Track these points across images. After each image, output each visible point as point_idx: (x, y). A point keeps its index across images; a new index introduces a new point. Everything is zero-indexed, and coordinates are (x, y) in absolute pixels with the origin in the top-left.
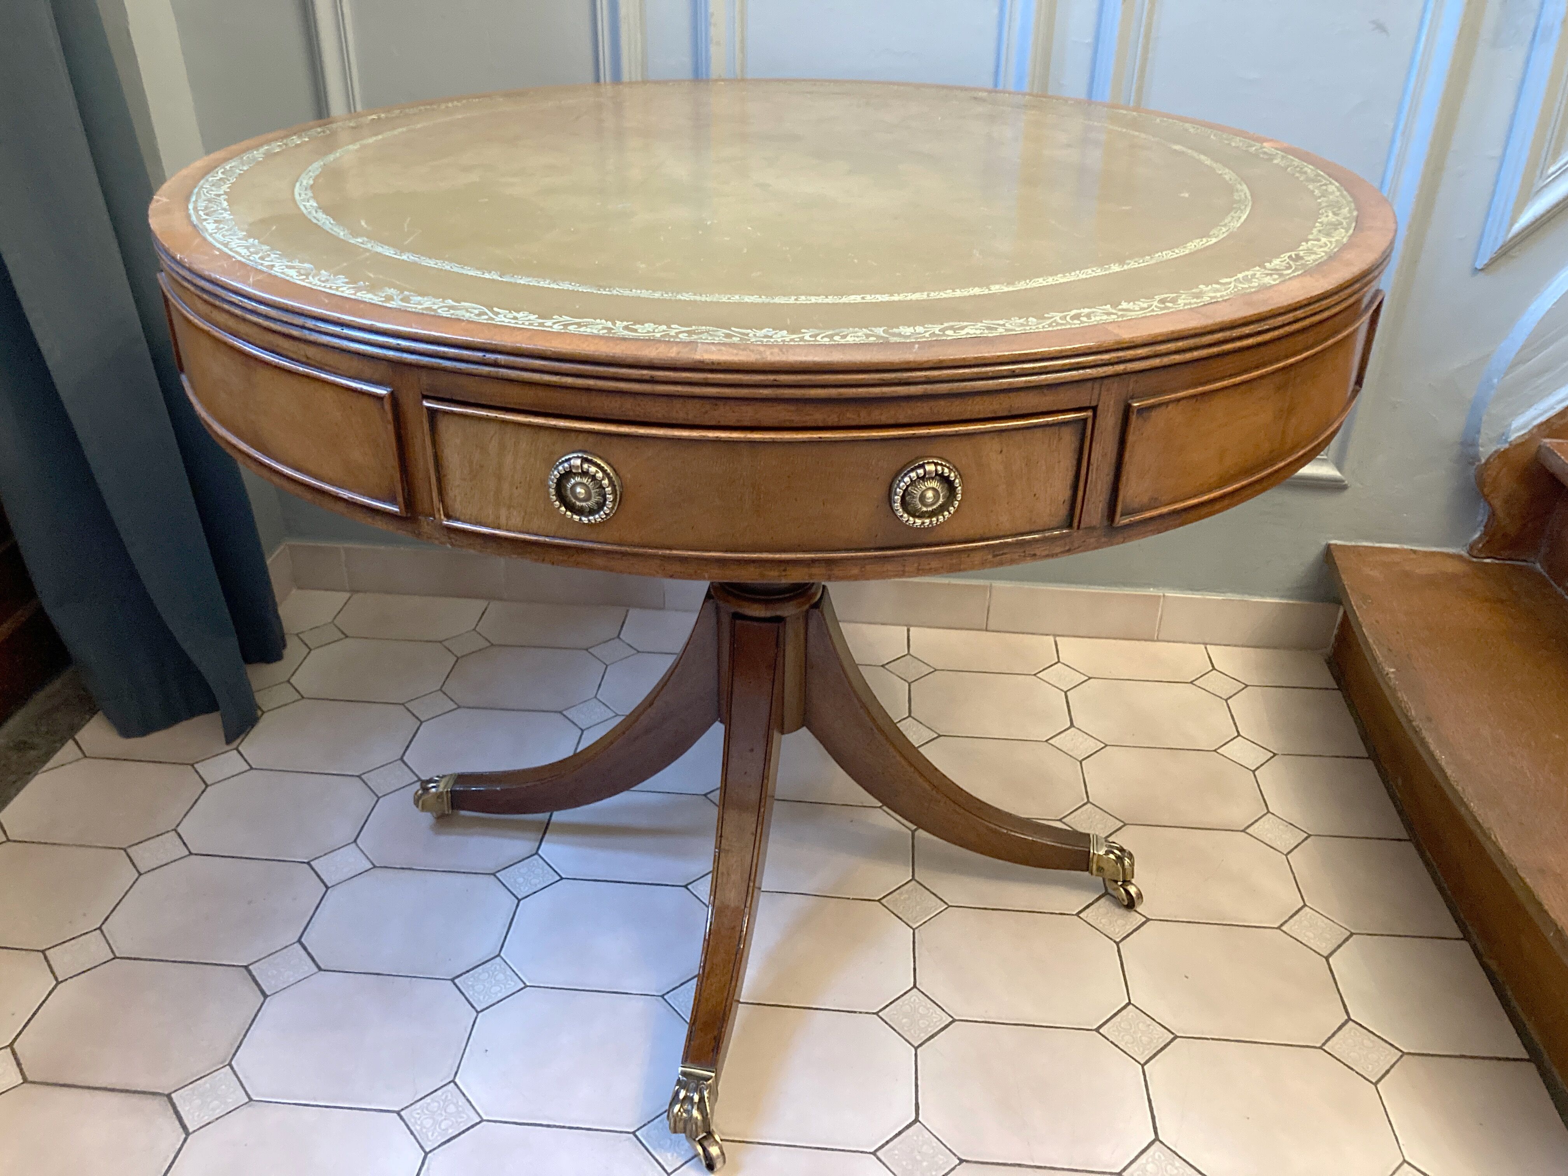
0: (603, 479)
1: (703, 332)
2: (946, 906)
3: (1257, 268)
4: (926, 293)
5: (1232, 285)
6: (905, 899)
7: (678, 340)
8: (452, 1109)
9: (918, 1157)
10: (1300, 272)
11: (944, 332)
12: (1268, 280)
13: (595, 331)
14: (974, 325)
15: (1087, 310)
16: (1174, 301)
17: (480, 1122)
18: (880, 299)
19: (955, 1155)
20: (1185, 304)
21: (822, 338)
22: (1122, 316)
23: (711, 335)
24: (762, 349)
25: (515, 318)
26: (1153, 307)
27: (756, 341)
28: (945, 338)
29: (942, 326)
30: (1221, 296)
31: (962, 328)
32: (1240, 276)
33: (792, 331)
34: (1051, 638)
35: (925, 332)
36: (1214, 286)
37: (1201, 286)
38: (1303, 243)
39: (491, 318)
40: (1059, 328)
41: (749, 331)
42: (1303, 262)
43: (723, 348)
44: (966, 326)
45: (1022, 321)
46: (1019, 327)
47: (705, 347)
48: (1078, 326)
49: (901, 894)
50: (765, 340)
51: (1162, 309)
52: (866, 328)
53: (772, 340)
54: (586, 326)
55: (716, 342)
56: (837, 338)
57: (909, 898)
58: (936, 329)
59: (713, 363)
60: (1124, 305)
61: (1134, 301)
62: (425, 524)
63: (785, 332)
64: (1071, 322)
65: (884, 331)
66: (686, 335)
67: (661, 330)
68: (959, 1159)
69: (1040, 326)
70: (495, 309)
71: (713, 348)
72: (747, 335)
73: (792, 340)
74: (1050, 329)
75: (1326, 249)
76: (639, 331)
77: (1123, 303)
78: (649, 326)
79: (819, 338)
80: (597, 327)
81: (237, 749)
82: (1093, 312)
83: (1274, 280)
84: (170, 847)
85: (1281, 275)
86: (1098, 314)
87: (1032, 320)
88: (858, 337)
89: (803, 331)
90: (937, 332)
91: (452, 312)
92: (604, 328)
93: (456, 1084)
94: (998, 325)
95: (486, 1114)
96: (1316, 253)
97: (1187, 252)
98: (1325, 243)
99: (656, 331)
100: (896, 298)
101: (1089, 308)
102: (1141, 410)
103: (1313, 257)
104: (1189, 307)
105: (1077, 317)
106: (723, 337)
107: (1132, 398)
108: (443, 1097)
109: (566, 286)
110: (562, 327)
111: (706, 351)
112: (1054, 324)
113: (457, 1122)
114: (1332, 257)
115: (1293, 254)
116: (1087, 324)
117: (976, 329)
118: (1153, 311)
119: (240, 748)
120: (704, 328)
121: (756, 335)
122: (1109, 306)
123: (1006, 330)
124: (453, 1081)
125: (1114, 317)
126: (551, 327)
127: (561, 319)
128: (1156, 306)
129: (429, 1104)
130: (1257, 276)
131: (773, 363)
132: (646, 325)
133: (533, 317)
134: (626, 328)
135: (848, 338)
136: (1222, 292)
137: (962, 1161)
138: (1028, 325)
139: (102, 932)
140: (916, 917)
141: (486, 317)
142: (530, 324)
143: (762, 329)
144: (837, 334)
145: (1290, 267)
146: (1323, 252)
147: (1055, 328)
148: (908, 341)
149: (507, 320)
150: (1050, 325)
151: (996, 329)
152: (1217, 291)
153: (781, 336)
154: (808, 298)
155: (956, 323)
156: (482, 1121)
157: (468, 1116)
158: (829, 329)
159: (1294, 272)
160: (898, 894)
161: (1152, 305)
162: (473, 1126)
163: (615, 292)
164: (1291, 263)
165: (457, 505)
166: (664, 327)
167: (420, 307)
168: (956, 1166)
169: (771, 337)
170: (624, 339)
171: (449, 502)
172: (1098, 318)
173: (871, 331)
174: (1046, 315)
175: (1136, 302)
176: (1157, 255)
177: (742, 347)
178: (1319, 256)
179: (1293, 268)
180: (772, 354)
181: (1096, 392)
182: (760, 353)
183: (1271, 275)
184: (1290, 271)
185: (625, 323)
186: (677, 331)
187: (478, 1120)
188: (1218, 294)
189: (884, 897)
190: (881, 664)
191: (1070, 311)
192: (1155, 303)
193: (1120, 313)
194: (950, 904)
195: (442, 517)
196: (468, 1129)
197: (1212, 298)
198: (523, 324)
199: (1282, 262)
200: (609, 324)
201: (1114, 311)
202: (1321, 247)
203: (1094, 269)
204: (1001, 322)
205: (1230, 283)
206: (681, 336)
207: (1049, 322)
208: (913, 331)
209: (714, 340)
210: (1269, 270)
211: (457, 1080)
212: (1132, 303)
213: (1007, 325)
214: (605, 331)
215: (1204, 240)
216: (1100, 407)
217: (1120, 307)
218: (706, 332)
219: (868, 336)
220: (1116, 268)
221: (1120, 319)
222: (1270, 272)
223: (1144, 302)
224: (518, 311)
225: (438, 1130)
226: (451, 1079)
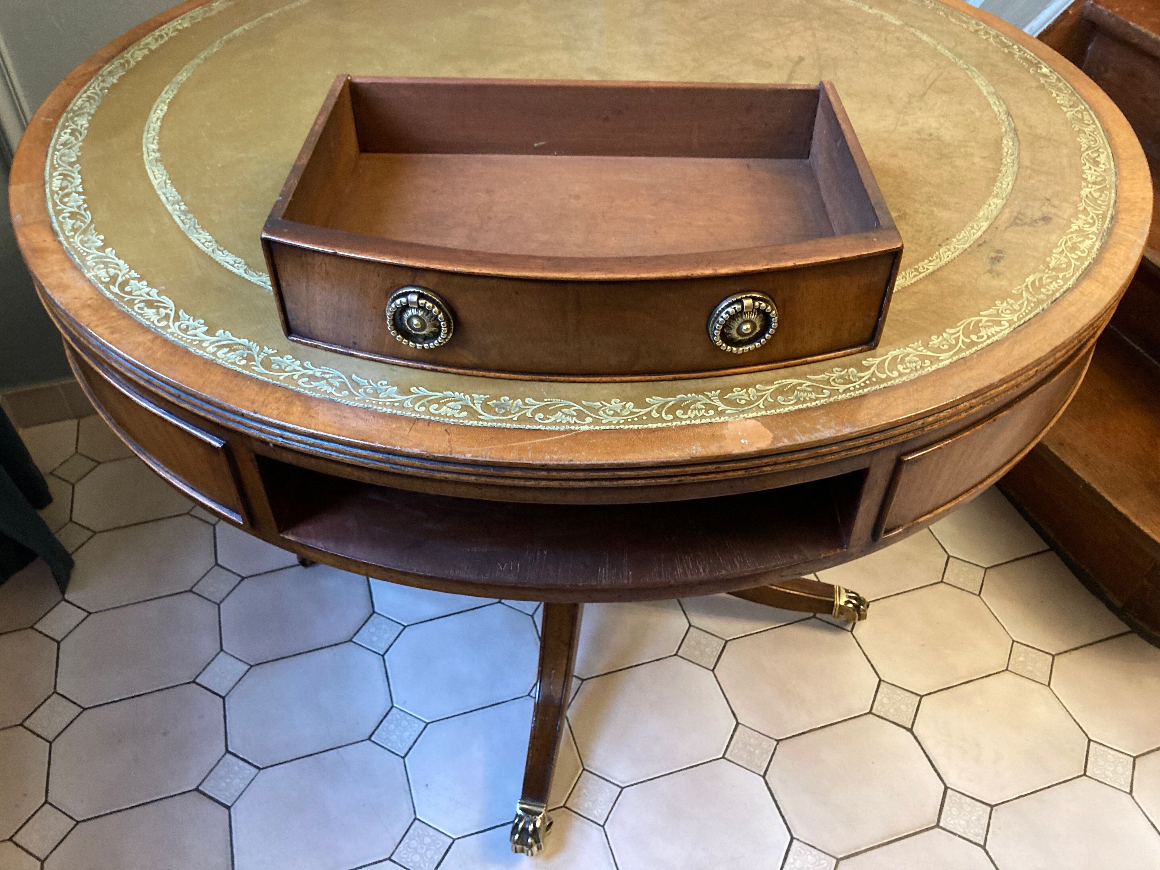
8: (427, 840)
93: (419, 820)
95: (454, 834)
108: (416, 834)
113: (437, 848)
124: (416, 819)
129: (408, 843)
156: (454, 840)
157: (443, 841)
162: (450, 847)
187: (451, 841)
196: (448, 850)
211: (418, 817)
225: (427, 860)
226: (413, 817)
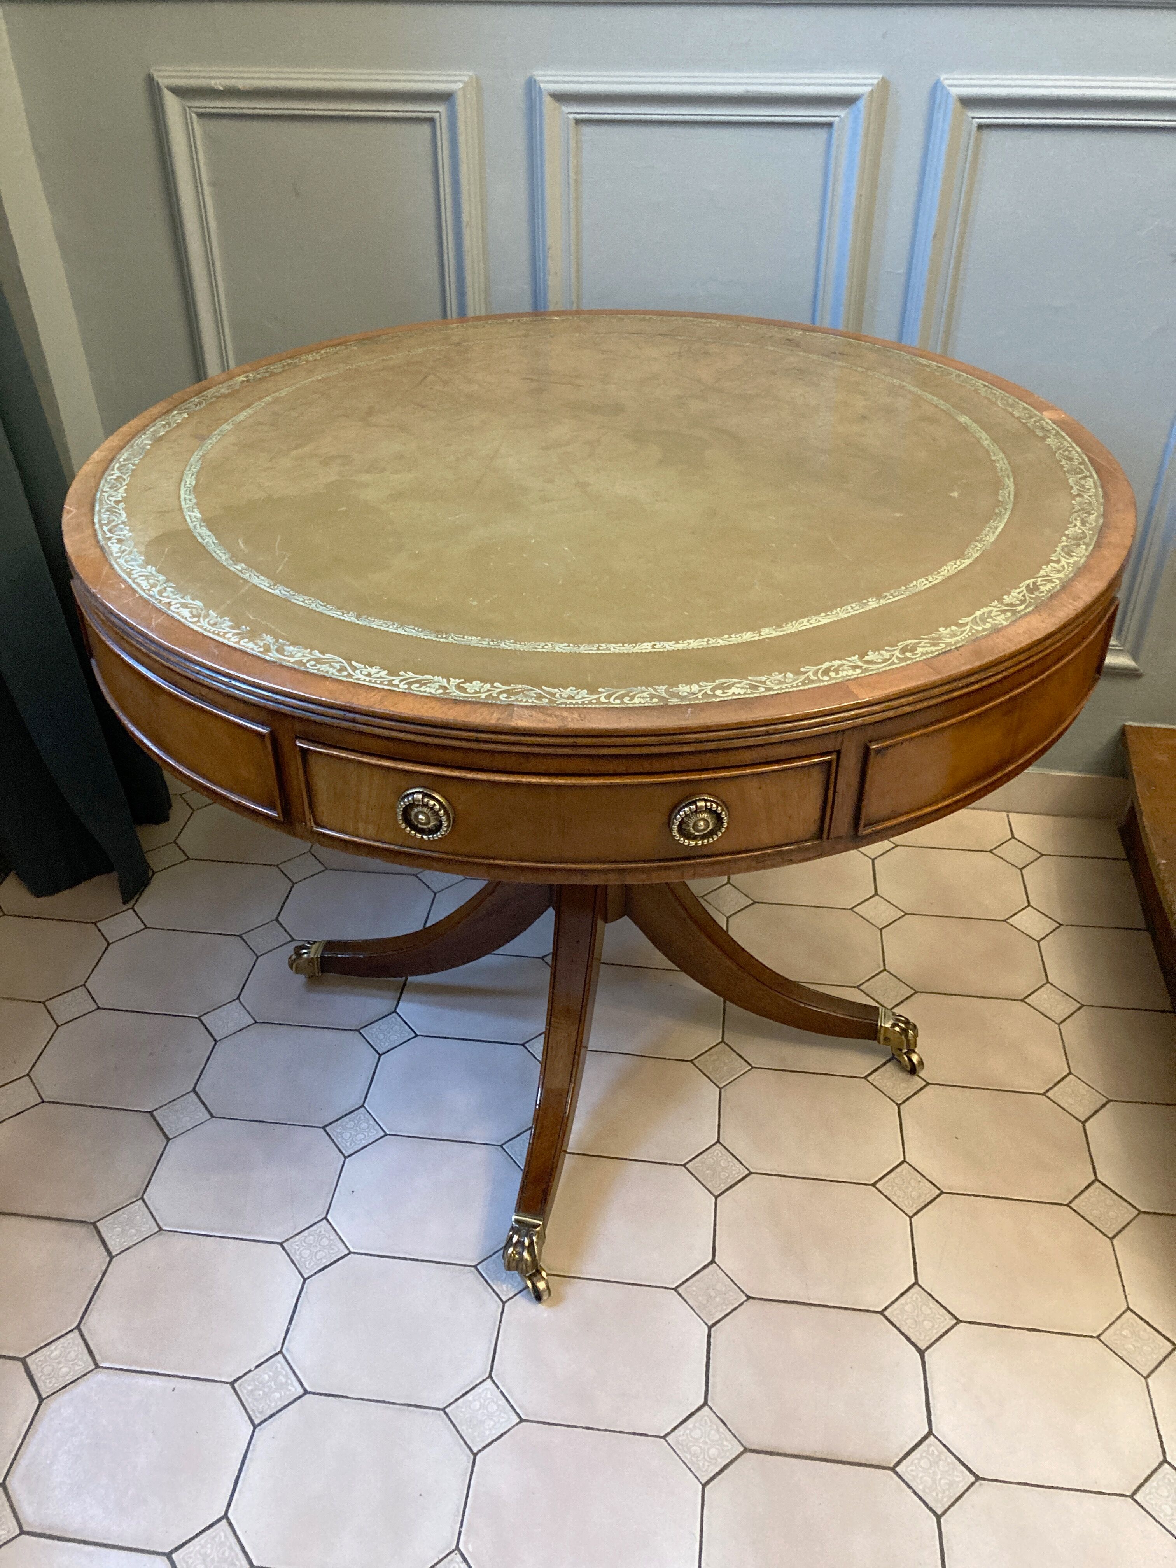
0: (440, 810)
1: (518, 693)
2: (750, 1067)
3: (996, 603)
4: (706, 640)
5: (968, 628)
6: (714, 1060)
7: (499, 702)
8: (325, 1242)
10: (1031, 609)
11: (714, 692)
12: (1002, 620)
13: (433, 691)
14: (739, 683)
15: (837, 663)
16: (913, 650)
17: (348, 1254)
18: (668, 648)
19: (745, 1293)
20: (923, 654)
21: (615, 699)
22: (866, 670)
23: (526, 696)
24: (565, 714)
25: (369, 675)
26: (894, 658)
27: (562, 704)
28: (714, 700)
29: (714, 684)
30: (955, 643)
31: (729, 687)
32: (978, 613)
33: (593, 691)
35: (700, 691)
36: (953, 628)
37: (941, 629)
38: (1044, 567)
39: (350, 676)
40: (810, 686)
41: (557, 690)
42: (1037, 593)
43: (534, 713)
44: (733, 685)
45: (780, 677)
46: (777, 684)
47: (521, 711)
48: (826, 683)
49: (711, 1055)
50: (568, 702)
51: (901, 660)
52: (651, 687)
53: (574, 702)
54: (425, 684)
55: (529, 704)
56: (626, 700)
57: (717, 1059)
58: (708, 687)
59: (525, 730)
60: (871, 656)
61: (878, 650)
62: (298, 828)
63: (586, 691)
64: (821, 678)
65: (666, 691)
66: (505, 695)
67: (486, 690)
68: (747, 1296)
69: (794, 684)
70: (353, 663)
71: (526, 713)
72: (554, 695)
73: (590, 702)
74: (802, 688)
75: (1061, 575)
76: (468, 690)
77: (870, 653)
78: (477, 684)
79: (612, 700)
80: (434, 685)
81: (133, 909)
82: (841, 665)
83: (1006, 619)
84: (83, 1001)
85: (1014, 612)
86: (846, 668)
87: (789, 675)
88: (644, 698)
89: (600, 690)
90: (709, 692)
91: (319, 666)
92: (441, 687)
93: (328, 1221)
94: (761, 682)
95: (353, 1247)
96: (1050, 581)
97: (940, 579)
98: (1063, 566)
99: (482, 691)
100: (681, 646)
101: (840, 659)
102: (878, 751)
103: (1049, 586)
104: (924, 657)
105: (826, 672)
106: (536, 698)
107: (870, 741)
108: (318, 1232)
109: (411, 631)
110: (406, 686)
111: (521, 717)
112: (807, 682)
113: (329, 1253)
114: (1065, 586)
115: (1031, 581)
116: (834, 681)
117: (741, 688)
118: (893, 663)
119: (136, 908)
120: (520, 686)
121: (562, 695)
122: (857, 656)
123: (767, 689)
124: (326, 1218)
125: (858, 671)
126: (398, 686)
127: (407, 676)
128: (897, 657)
129: (306, 1237)
130: (992, 615)
131: (573, 730)
132: (474, 683)
133: (384, 673)
134: (458, 687)
135: (636, 700)
136: (957, 636)
138: (785, 682)
139: (30, 1078)
140: (723, 1077)
141: (345, 673)
142: (382, 683)
143: (566, 688)
144: (627, 695)
145: (1023, 602)
146: (1059, 579)
147: (806, 687)
148: (684, 703)
149: (363, 678)
150: (804, 683)
151: (756, 688)
152: (954, 635)
153: (583, 696)
154: (609, 646)
155: (727, 680)
156: (350, 1253)
157: (339, 1249)
158: (619, 687)
159: (1025, 609)
160: (709, 1055)
161: (893, 655)
162: (342, 1258)
163: (450, 640)
164: (1027, 595)
165: (325, 818)
166: (489, 685)
167: (292, 660)
168: (743, 1302)
169: (573, 698)
170: (456, 702)
171: (318, 815)
172: (844, 673)
173: (655, 690)
174: (802, 670)
175: (881, 652)
176: (912, 585)
177: (549, 712)
178: (1053, 585)
179: (1028, 602)
180: (572, 720)
181: (840, 739)
182: (564, 718)
183: (1004, 612)
184: (1022, 607)
185: (458, 681)
186: (499, 690)
187: (347, 1252)
188: (953, 640)
189: (696, 1058)
191: (822, 664)
192: (897, 653)
193: (865, 666)
194: (754, 1065)
195: (313, 824)
196: (338, 1260)
197: (947, 644)
198: (375, 682)
199: (1019, 593)
200: (444, 682)
201: (860, 664)
202: (1059, 571)
203: (853, 605)
204: (763, 679)
205: (966, 624)
206: (501, 697)
207: (802, 678)
208: (689, 691)
209: (527, 701)
210: (1007, 605)
211: (329, 1217)
212: (877, 653)
213: (768, 683)
214: (441, 691)
215: (958, 562)
216: (843, 750)
217: (867, 658)
218: (522, 692)
219: (652, 697)
220: (873, 604)
221: (863, 675)
222: (1006, 608)
223: (887, 651)
224: (371, 666)
225: (314, 1259)
226: (324, 1216)
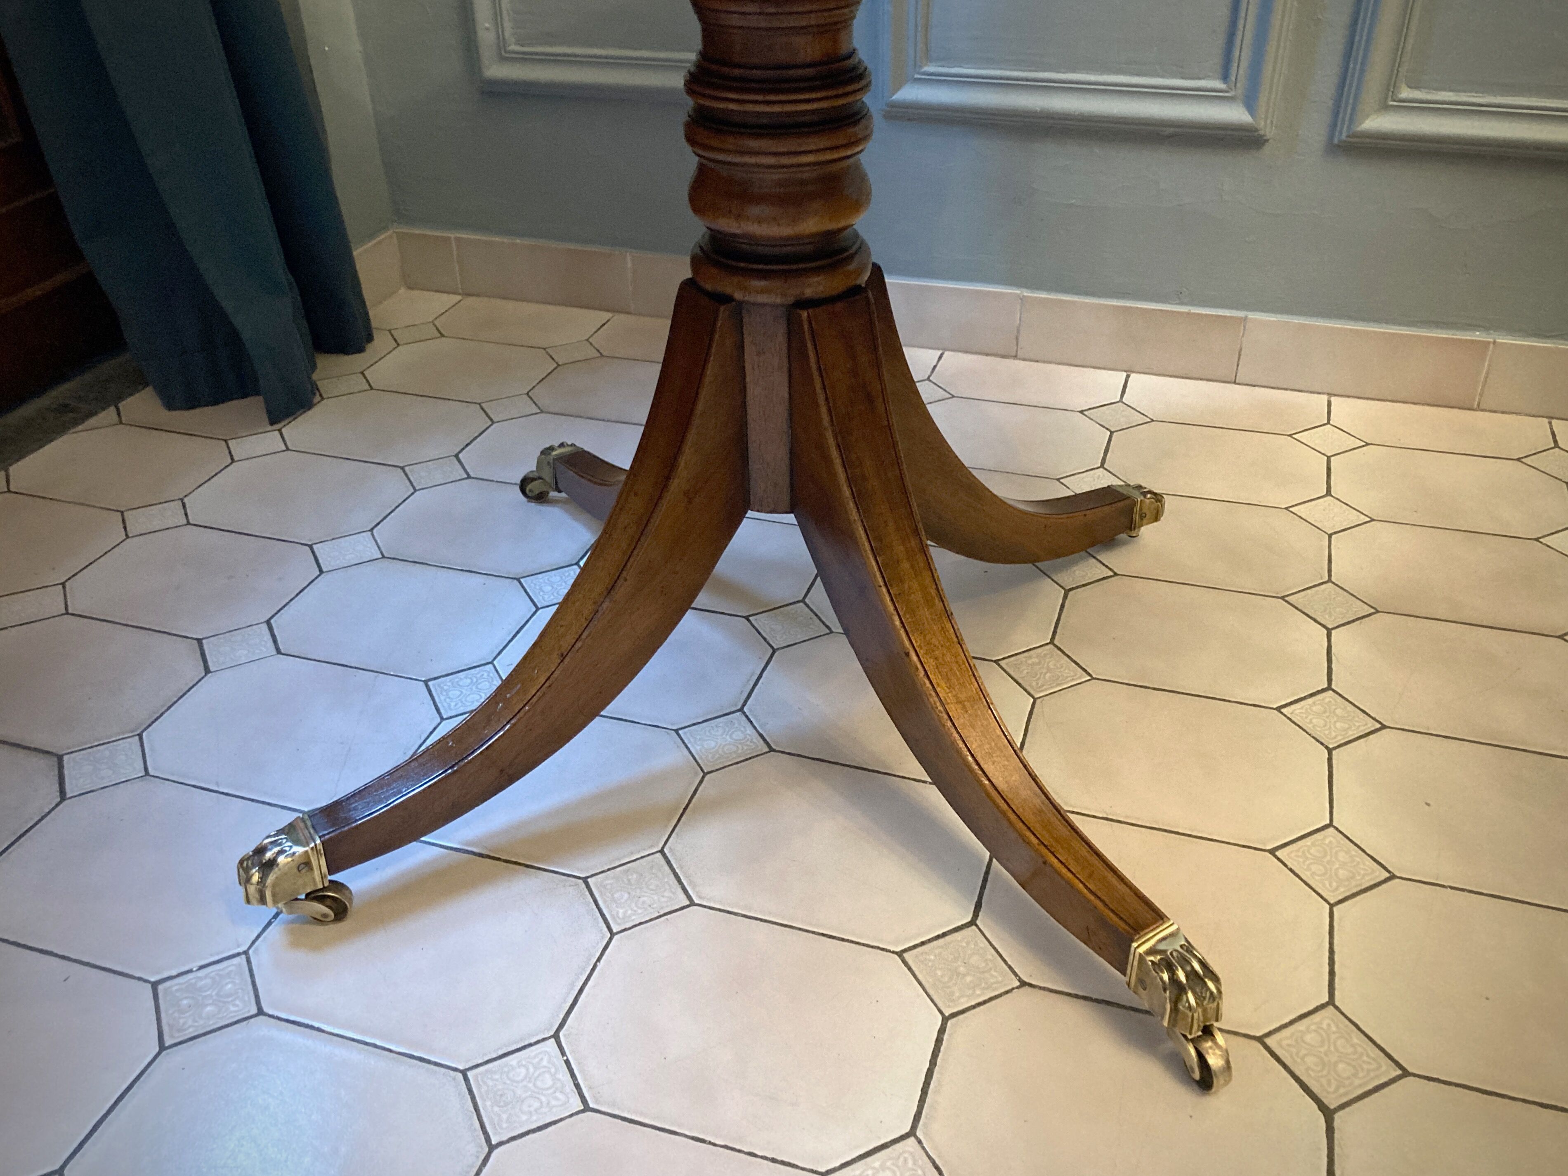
2: (1089, 678)
6: (1033, 664)
9: (962, 969)
19: (1016, 975)
34: (1325, 398)
49: (1030, 657)
57: (1039, 663)
68: (1020, 980)
81: (280, 431)
84: (172, 514)
119: (283, 430)
137: (1023, 984)
139: (64, 587)
140: (1043, 686)
160: (1025, 657)
168: (1013, 989)
189: (1004, 659)
190: (1080, 410)
194: (1094, 676)
